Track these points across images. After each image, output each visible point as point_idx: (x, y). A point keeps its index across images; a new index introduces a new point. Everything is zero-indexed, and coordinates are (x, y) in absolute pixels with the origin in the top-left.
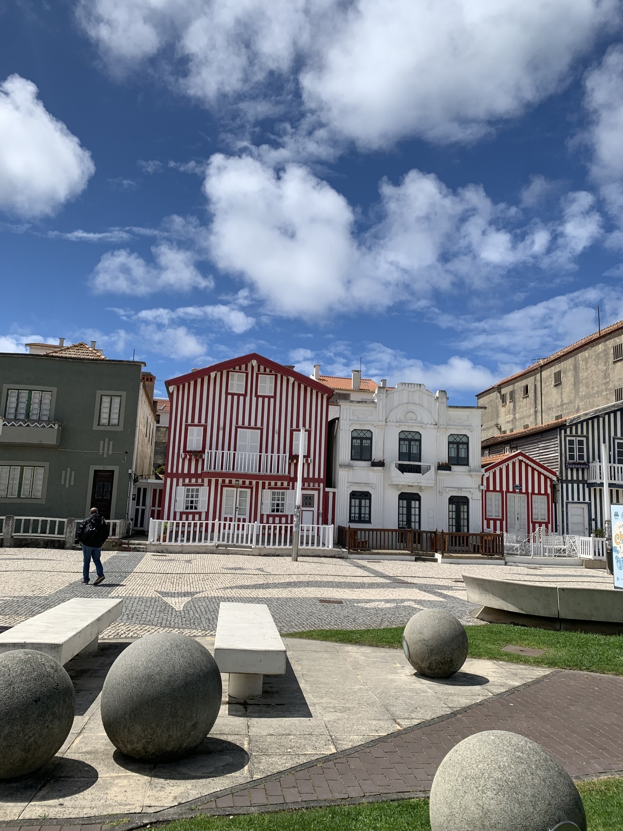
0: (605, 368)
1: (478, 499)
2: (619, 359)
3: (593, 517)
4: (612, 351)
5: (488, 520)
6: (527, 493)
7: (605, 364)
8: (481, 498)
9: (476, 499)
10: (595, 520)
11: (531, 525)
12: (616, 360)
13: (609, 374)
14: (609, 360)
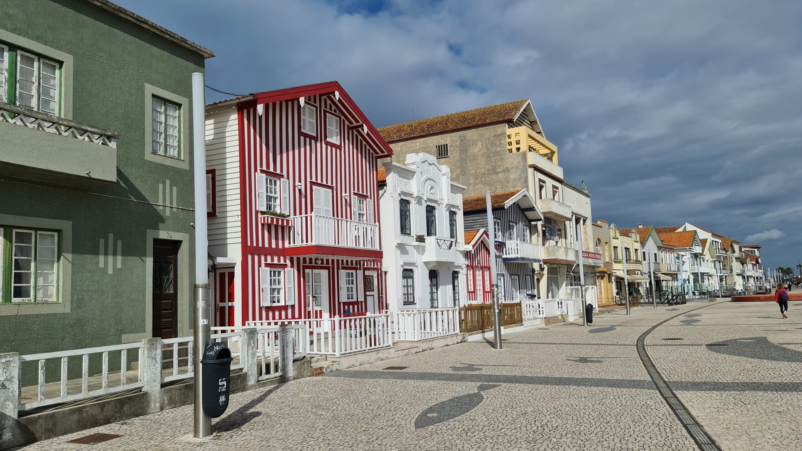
2: (443, 156)
4: (434, 149)
5: (469, 293)
6: (482, 267)
8: (466, 274)
11: (485, 295)
12: (439, 157)
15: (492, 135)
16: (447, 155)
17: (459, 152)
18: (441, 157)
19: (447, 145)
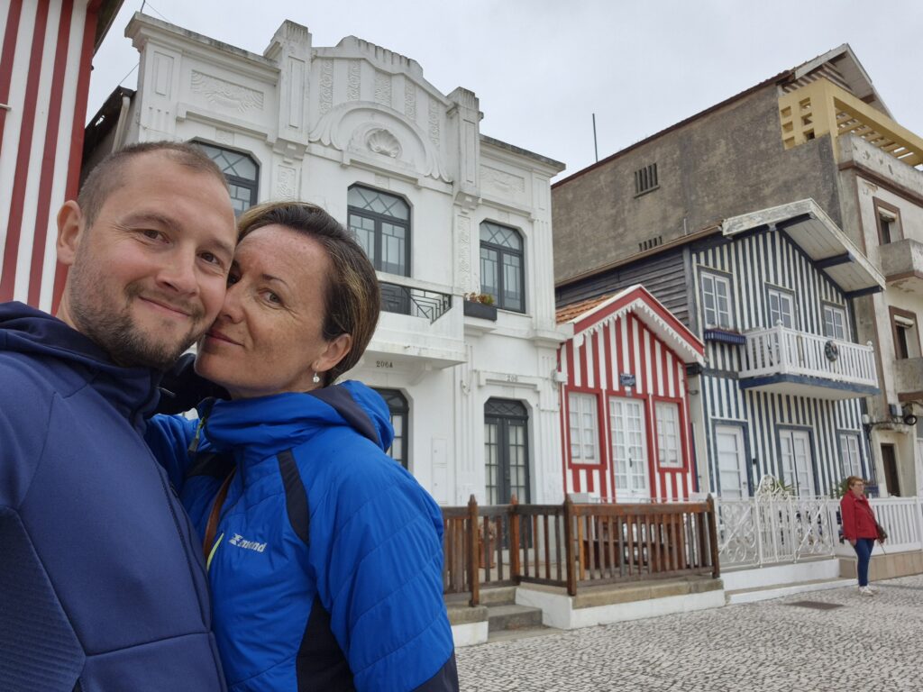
0: (613, 211)
1: (552, 409)
2: (649, 189)
3: (753, 456)
4: (632, 179)
5: (576, 469)
6: (644, 397)
7: (615, 206)
8: (558, 409)
9: (548, 408)
10: (756, 461)
11: (657, 476)
12: (640, 193)
13: (624, 220)
14: (624, 196)
15: (748, 119)
16: (657, 184)
17: (679, 172)
18: (645, 191)
19: (655, 165)
